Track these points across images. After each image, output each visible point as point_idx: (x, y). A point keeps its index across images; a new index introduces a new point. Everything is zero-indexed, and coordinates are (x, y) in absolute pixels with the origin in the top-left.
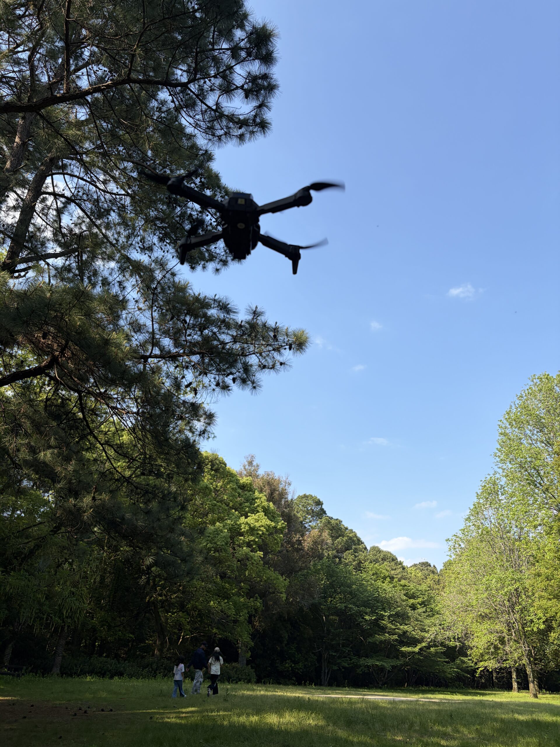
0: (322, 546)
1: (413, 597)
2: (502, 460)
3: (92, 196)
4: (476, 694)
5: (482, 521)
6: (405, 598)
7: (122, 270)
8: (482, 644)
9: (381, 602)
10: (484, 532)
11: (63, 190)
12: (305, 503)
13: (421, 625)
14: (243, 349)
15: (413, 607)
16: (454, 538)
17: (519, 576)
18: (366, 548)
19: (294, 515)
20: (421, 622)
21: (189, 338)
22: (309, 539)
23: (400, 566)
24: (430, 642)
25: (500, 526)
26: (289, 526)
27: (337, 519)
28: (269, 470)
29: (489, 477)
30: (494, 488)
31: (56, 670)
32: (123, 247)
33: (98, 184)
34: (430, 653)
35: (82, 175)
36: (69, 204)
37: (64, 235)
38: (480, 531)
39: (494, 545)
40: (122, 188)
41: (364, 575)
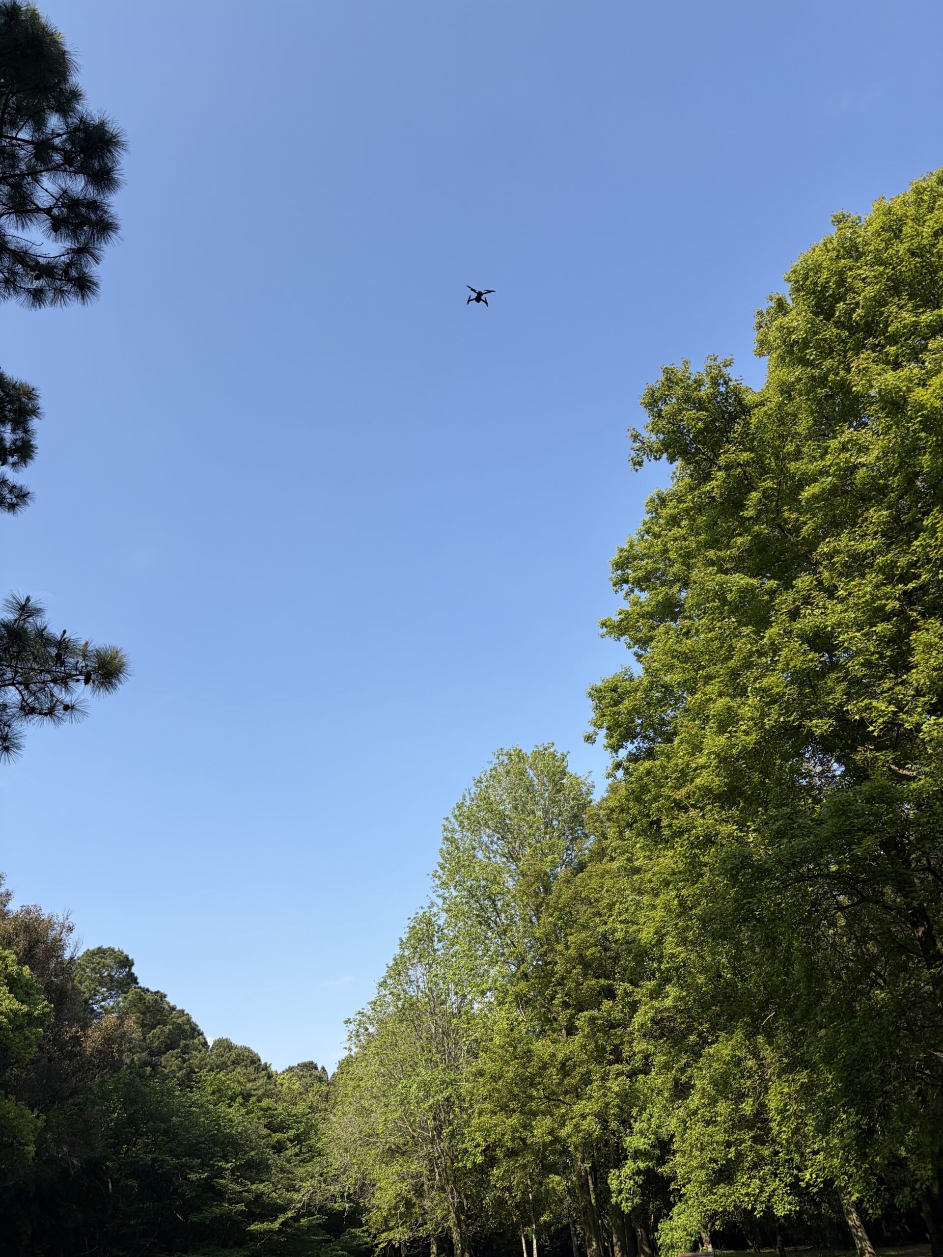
0: (120, 1045)
1: (281, 1128)
2: (443, 883)
5: (405, 986)
6: (265, 1131)
8: (386, 1200)
9: (223, 1143)
10: (407, 1005)
12: (98, 964)
13: (289, 1178)
15: (279, 1148)
16: (358, 1017)
17: (453, 1077)
18: (205, 1044)
19: (74, 988)
20: (290, 1172)
22: (96, 1034)
23: (264, 1072)
24: (301, 1208)
25: (432, 993)
26: (58, 1010)
27: (158, 992)
28: (29, 903)
29: (421, 912)
30: (428, 930)
34: (298, 1229)
38: (400, 1003)
39: (419, 1025)
41: (195, 1096)
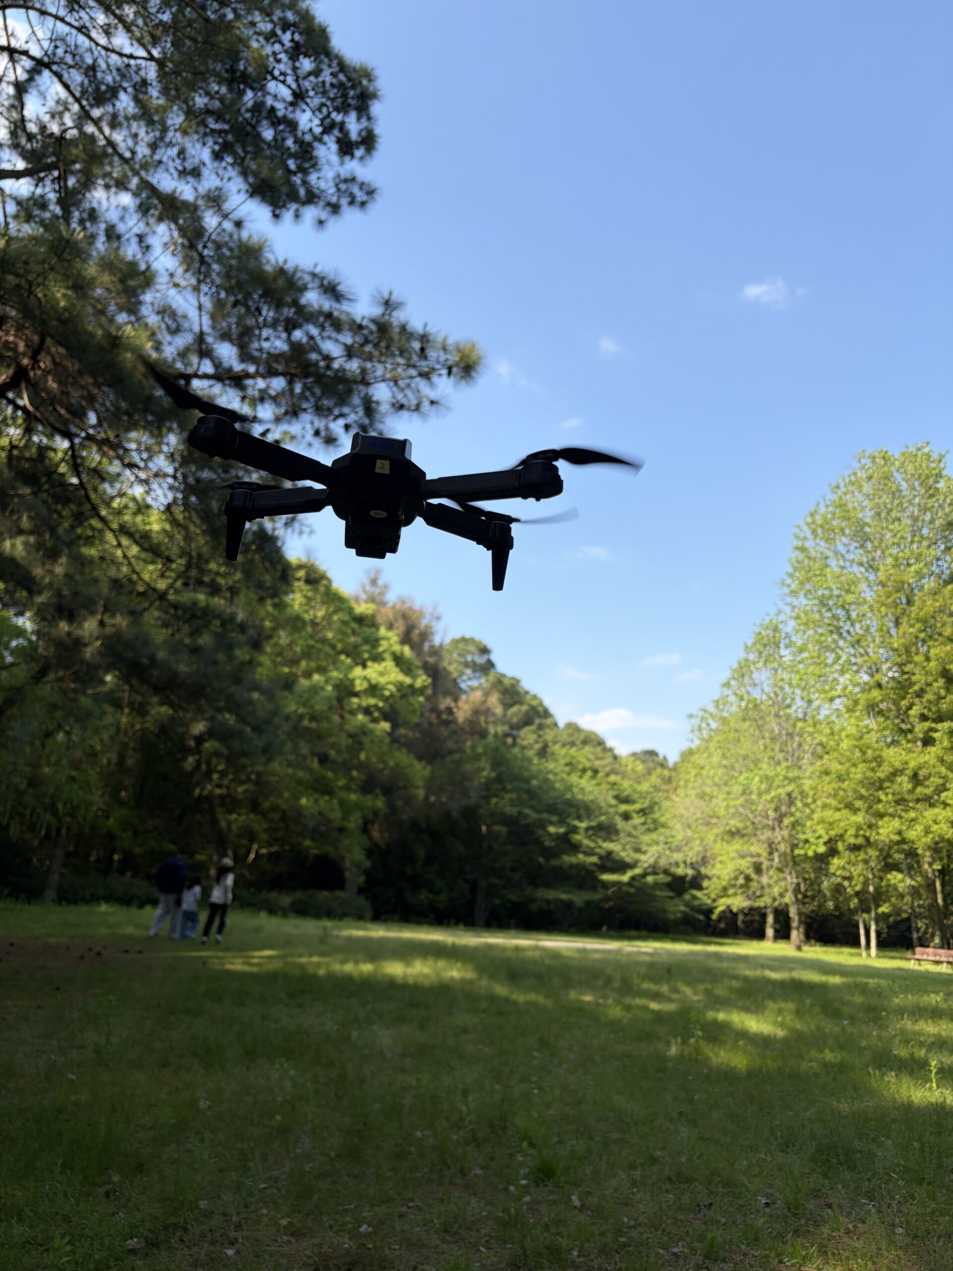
0: (486, 717)
1: (627, 801)
2: (792, 592)
3: (83, 61)
4: (709, 943)
5: (749, 688)
6: (613, 802)
7: (144, 209)
8: (725, 872)
9: (576, 806)
10: (750, 706)
11: (27, 42)
12: (463, 650)
13: (636, 842)
14: (364, 371)
15: (626, 817)
16: (701, 714)
17: (795, 775)
18: (556, 725)
19: (445, 669)
20: (636, 837)
21: (266, 345)
22: (466, 707)
23: (610, 754)
24: (647, 868)
25: (777, 697)
26: (434, 684)
27: (512, 678)
28: (404, 595)
29: (767, 620)
30: (774, 637)
31: (51, 894)
32: (145, 166)
33: (94, 34)
34: (646, 884)
35: (62, 13)
36: (39, 73)
37: (30, 137)
38: (743, 704)
39: (762, 725)
40: (140, 42)
41: (551, 766)
